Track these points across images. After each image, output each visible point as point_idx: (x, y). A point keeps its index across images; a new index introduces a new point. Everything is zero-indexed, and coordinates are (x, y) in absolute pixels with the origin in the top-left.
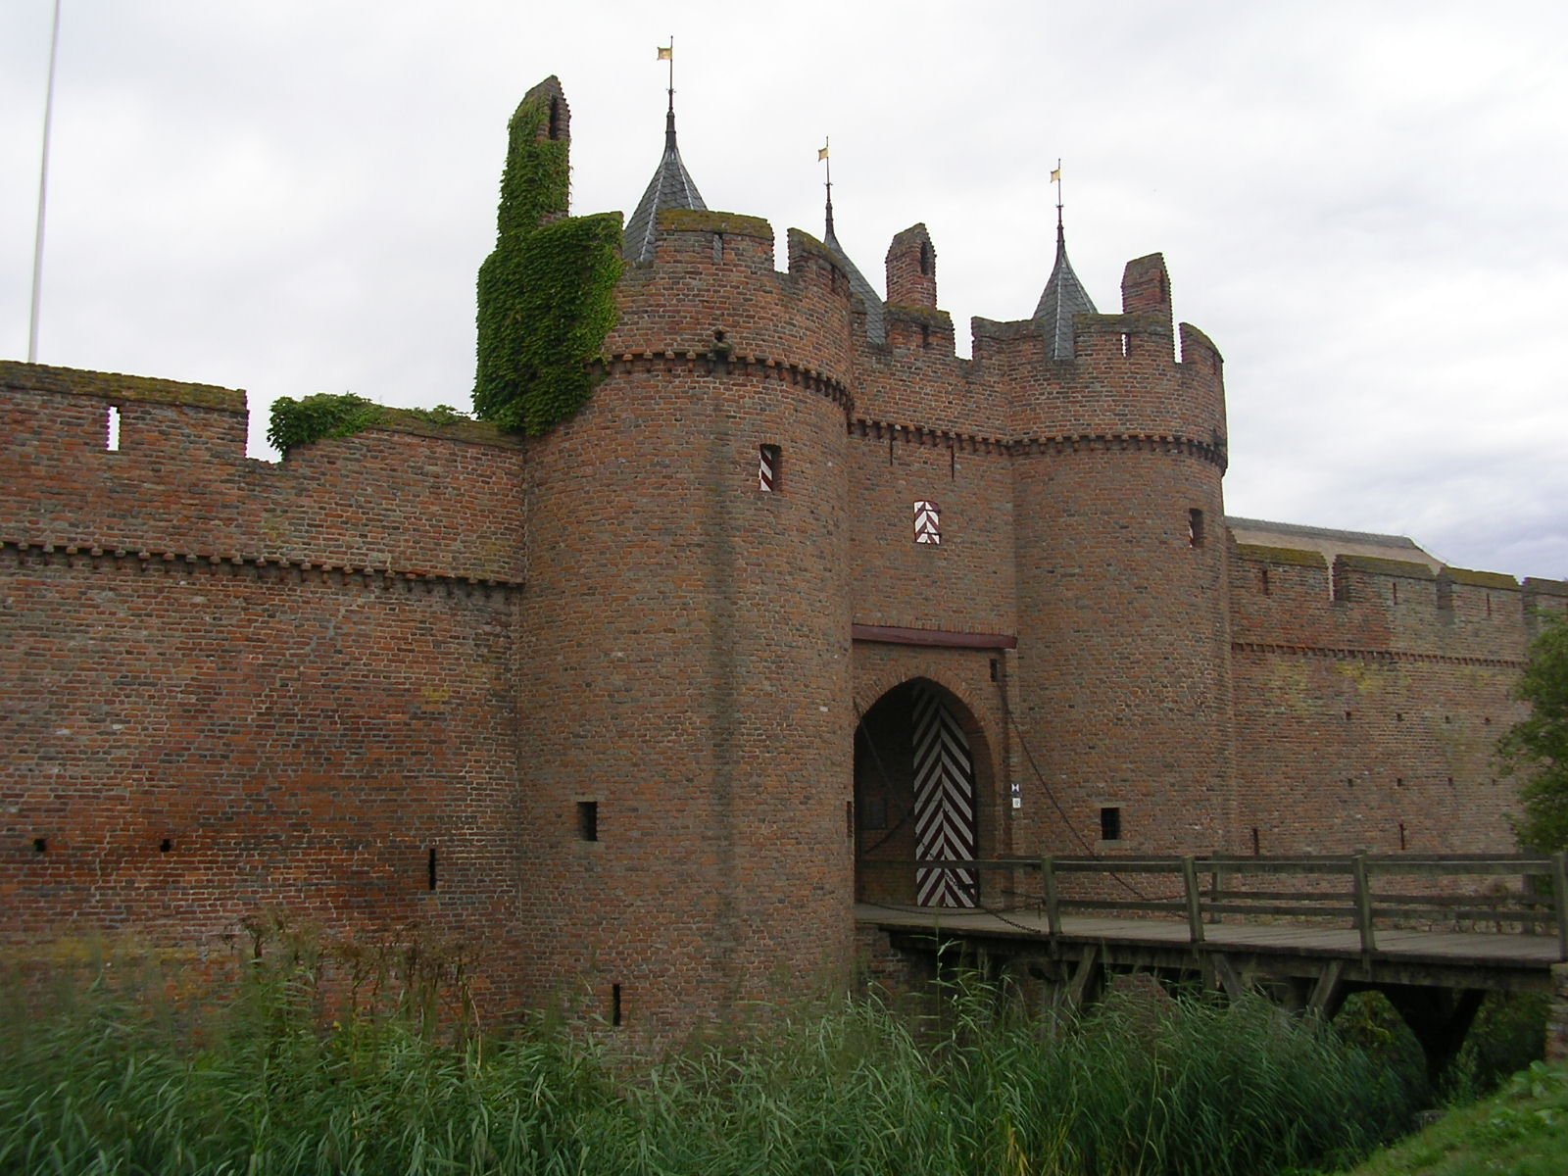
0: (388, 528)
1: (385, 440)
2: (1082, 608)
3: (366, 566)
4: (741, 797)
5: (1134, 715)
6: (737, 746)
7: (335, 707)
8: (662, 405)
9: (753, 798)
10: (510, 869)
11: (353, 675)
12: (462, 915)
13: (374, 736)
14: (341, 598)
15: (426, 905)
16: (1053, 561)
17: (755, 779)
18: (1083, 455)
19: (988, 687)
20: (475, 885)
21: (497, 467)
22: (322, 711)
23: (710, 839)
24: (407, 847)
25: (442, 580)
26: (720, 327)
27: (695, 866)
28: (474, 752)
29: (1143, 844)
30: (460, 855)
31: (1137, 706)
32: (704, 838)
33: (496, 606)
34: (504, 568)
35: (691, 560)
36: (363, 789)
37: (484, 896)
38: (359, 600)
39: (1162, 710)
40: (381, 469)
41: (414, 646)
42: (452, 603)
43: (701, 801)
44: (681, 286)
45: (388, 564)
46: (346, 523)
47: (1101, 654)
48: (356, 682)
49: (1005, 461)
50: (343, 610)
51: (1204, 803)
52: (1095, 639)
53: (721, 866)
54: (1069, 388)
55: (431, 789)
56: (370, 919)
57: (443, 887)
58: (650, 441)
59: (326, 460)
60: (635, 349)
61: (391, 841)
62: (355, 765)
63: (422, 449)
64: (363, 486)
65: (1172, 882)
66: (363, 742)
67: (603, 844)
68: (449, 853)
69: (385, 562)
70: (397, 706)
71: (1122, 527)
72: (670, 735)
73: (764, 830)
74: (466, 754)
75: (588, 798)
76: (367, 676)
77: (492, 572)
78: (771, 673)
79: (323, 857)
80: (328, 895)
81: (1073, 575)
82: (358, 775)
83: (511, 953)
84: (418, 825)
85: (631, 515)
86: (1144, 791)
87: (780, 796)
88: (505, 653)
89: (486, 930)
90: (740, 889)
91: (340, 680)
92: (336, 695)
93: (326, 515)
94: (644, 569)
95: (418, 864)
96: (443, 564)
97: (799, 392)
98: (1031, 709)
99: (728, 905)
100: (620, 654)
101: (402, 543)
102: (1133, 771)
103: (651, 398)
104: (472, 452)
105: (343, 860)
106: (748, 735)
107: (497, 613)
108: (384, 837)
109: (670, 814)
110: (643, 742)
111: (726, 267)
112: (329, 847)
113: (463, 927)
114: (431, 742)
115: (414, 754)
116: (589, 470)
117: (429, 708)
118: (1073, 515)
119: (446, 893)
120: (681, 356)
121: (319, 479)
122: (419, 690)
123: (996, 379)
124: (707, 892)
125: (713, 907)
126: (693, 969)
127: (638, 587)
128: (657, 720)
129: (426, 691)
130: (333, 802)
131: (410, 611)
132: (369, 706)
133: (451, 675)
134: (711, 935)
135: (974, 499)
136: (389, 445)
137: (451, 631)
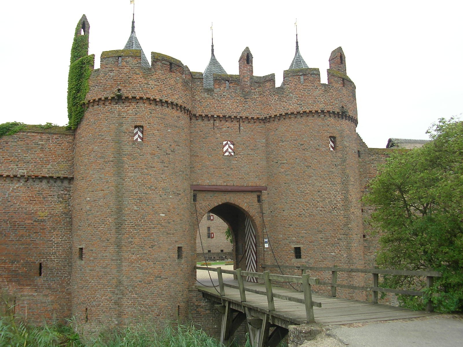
0: (26, 162)
1: (25, 135)
2: (287, 175)
3: (18, 175)
4: (125, 246)
5: (306, 213)
6: (124, 228)
7: (8, 219)
8: (102, 116)
9: (129, 246)
10: (68, 269)
11: (14, 209)
12: (50, 284)
13: (21, 227)
14: (11, 185)
15: (38, 281)
16: (277, 159)
17: (130, 240)
18: (287, 120)
19: (256, 204)
20: (55, 274)
21: (64, 141)
22: (3, 220)
23: (114, 260)
24: (31, 263)
25: (44, 178)
26: (120, 88)
27: (109, 270)
28: (56, 232)
29: (310, 260)
30: (50, 265)
31: (307, 210)
32: (113, 260)
33: (65, 185)
34: (66, 173)
35: (109, 166)
36: (17, 244)
37: (58, 278)
38: (16, 185)
39: (317, 211)
40: (24, 144)
41: (36, 199)
42: (49, 185)
43: (111, 247)
44: (107, 75)
45: (25, 174)
46: (11, 162)
47: (293, 191)
48: (15, 211)
49: (262, 125)
50: (11, 189)
51: (336, 245)
52: (291, 186)
53: (118, 269)
54: (281, 97)
55: (40, 244)
56: (19, 285)
57: (44, 275)
58: (98, 128)
59: (5, 142)
60: (94, 98)
61: (26, 260)
62: (14, 237)
63: (38, 137)
64: (18, 150)
65: (321, 274)
66: (17, 229)
67: (84, 262)
68: (46, 264)
69: (24, 173)
70: (29, 218)
71: (301, 145)
72: (102, 225)
73: (134, 257)
74: (53, 233)
75: (81, 247)
76: (19, 209)
77: (62, 174)
78: (137, 203)
79: (3, 265)
80: (4, 277)
81: (284, 163)
82: (15, 240)
83: (67, 297)
84: (35, 255)
85: (93, 153)
86: (310, 241)
87: (140, 245)
88: (68, 200)
89: (59, 289)
90: (124, 277)
91: (10, 210)
92: (8, 215)
93: (5, 159)
94: (95, 170)
95: (35, 268)
96: (44, 172)
97: (153, 107)
98: (271, 212)
99: (120, 282)
100: (89, 199)
101: (30, 167)
102: (305, 233)
103: (99, 114)
104: (55, 136)
105: (10, 267)
106: (128, 224)
107: (66, 187)
108: (24, 259)
109: (102, 252)
110: (94, 228)
111: (122, 68)
112: (5, 262)
113: (51, 288)
114: (41, 229)
115: (34, 233)
116: (83, 139)
117: (40, 218)
118: (284, 142)
119: (45, 277)
120: (106, 99)
121: (3, 149)
122: (37, 213)
123: (257, 96)
124: (113, 278)
125: (115, 283)
126: (108, 304)
127: (94, 176)
128: (98, 220)
129: (39, 213)
130: (6, 248)
131: (34, 188)
132: (19, 218)
133: (49, 208)
134: (114, 293)
135: (249, 139)
136: (26, 136)
137: (49, 194)
